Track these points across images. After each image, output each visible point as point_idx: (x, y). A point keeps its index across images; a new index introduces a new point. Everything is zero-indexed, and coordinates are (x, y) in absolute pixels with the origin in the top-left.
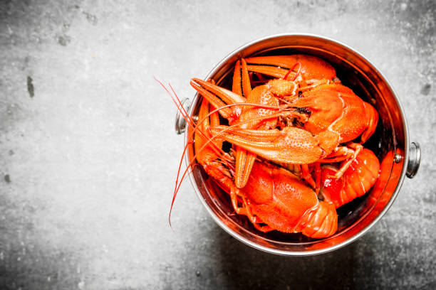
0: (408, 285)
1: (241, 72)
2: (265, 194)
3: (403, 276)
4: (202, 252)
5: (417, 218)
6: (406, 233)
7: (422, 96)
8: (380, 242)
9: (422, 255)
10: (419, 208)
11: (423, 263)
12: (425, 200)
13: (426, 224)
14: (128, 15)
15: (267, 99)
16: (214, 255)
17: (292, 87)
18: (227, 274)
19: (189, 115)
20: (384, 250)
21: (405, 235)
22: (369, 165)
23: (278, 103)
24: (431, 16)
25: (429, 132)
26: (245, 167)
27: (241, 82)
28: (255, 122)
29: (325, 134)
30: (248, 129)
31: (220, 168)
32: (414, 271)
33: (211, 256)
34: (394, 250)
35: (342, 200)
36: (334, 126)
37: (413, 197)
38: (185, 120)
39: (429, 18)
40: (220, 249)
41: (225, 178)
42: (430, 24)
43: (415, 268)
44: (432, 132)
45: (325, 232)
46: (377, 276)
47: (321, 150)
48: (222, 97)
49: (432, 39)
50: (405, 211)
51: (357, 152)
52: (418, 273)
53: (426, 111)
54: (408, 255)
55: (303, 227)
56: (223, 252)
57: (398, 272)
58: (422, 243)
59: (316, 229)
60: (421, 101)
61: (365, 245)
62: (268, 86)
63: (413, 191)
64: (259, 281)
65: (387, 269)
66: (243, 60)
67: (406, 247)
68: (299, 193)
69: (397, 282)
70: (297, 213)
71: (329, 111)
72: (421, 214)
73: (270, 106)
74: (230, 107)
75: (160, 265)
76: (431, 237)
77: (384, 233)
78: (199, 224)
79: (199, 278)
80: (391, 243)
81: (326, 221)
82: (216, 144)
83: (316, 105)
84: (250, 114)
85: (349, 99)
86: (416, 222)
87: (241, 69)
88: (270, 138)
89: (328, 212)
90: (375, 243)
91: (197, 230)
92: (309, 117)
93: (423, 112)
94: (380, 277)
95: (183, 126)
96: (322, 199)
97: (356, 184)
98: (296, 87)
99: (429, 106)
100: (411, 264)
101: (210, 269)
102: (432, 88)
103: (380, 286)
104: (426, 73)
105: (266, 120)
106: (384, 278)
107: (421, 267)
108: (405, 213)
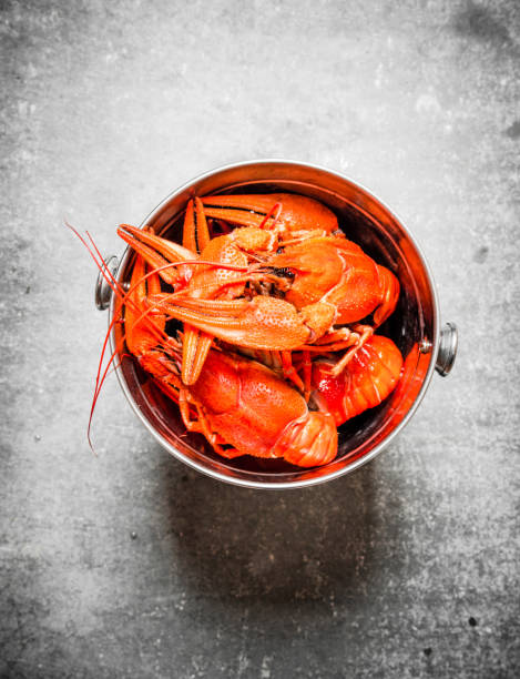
0: (453, 553)
1: (195, 218)
2: (228, 398)
3: (446, 538)
4: (140, 502)
5: (467, 450)
6: (451, 472)
7: (475, 264)
8: (412, 487)
9: (475, 506)
10: (470, 435)
11: (475, 518)
12: (480, 422)
13: (481, 459)
14: (29, 139)
15: (230, 255)
16: (158, 507)
17: (268, 239)
18: (177, 535)
19: (117, 280)
20: (418, 499)
21: (449, 476)
22: (387, 360)
23: (246, 261)
24: (488, 144)
25: (486, 319)
26: (196, 355)
27: (196, 233)
28: (211, 289)
29: (314, 308)
30: (201, 298)
31: (162, 359)
32: (463, 531)
33: (153, 508)
34: (433, 499)
35: (346, 412)
36: (329, 297)
37: (462, 418)
38: (109, 289)
39: (486, 147)
40: (167, 497)
41: (170, 376)
42: (487, 156)
43: (464, 526)
44: (490, 319)
45: (318, 457)
46: (406, 538)
47: (308, 330)
48: (165, 253)
49: (490, 178)
50: (448, 438)
51: (365, 336)
52: (468, 533)
53: (480, 287)
54: (453, 507)
55: (284, 449)
56: (172, 503)
57: (438, 532)
58: (474, 488)
59: (303, 451)
60: (473, 273)
61: (389, 491)
62: (231, 236)
63: (461, 409)
64: (226, 546)
65: (422, 527)
66: (198, 199)
67: (451, 494)
68: (277, 396)
69: (436, 548)
70: (274, 427)
71: (321, 274)
72: (473, 443)
73: (234, 266)
74: (175, 267)
75: (76, 522)
76: (488, 478)
77: (418, 472)
78: (136, 458)
79: (135, 541)
80: (428, 488)
81: (319, 441)
82: (156, 324)
83: (301, 265)
84: (205, 277)
85: (355, 258)
86: (466, 456)
87: (195, 213)
88: (233, 312)
89: (323, 426)
90: (403, 488)
91: (133, 469)
92: (292, 282)
93: (477, 289)
94: (412, 539)
95: (108, 298)
96: (313, 408)
97: (367, 388)
98: (273, 238)
99: (485, 279)
100: (458, 520)
101: (152, 528)
102: (490, 253)
103: (410, 553)
104: (482, 230)
105: (228, 286)
106: (416, 542)
107: (473, 524)
108: (450, 443)
